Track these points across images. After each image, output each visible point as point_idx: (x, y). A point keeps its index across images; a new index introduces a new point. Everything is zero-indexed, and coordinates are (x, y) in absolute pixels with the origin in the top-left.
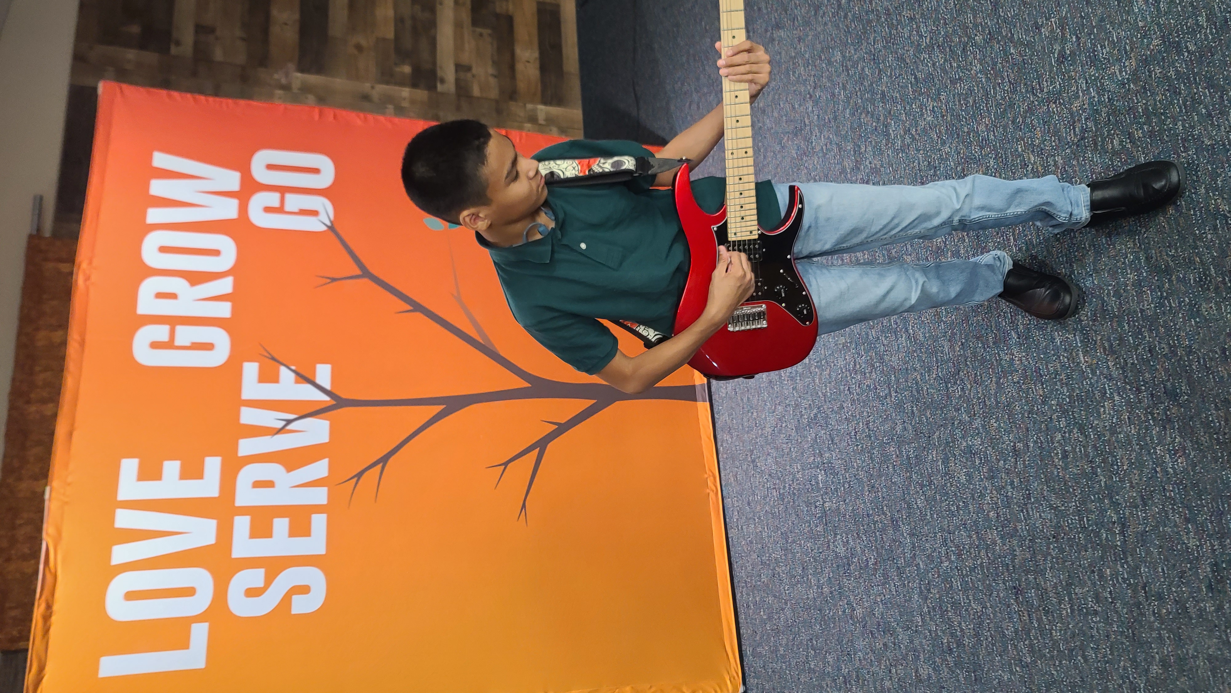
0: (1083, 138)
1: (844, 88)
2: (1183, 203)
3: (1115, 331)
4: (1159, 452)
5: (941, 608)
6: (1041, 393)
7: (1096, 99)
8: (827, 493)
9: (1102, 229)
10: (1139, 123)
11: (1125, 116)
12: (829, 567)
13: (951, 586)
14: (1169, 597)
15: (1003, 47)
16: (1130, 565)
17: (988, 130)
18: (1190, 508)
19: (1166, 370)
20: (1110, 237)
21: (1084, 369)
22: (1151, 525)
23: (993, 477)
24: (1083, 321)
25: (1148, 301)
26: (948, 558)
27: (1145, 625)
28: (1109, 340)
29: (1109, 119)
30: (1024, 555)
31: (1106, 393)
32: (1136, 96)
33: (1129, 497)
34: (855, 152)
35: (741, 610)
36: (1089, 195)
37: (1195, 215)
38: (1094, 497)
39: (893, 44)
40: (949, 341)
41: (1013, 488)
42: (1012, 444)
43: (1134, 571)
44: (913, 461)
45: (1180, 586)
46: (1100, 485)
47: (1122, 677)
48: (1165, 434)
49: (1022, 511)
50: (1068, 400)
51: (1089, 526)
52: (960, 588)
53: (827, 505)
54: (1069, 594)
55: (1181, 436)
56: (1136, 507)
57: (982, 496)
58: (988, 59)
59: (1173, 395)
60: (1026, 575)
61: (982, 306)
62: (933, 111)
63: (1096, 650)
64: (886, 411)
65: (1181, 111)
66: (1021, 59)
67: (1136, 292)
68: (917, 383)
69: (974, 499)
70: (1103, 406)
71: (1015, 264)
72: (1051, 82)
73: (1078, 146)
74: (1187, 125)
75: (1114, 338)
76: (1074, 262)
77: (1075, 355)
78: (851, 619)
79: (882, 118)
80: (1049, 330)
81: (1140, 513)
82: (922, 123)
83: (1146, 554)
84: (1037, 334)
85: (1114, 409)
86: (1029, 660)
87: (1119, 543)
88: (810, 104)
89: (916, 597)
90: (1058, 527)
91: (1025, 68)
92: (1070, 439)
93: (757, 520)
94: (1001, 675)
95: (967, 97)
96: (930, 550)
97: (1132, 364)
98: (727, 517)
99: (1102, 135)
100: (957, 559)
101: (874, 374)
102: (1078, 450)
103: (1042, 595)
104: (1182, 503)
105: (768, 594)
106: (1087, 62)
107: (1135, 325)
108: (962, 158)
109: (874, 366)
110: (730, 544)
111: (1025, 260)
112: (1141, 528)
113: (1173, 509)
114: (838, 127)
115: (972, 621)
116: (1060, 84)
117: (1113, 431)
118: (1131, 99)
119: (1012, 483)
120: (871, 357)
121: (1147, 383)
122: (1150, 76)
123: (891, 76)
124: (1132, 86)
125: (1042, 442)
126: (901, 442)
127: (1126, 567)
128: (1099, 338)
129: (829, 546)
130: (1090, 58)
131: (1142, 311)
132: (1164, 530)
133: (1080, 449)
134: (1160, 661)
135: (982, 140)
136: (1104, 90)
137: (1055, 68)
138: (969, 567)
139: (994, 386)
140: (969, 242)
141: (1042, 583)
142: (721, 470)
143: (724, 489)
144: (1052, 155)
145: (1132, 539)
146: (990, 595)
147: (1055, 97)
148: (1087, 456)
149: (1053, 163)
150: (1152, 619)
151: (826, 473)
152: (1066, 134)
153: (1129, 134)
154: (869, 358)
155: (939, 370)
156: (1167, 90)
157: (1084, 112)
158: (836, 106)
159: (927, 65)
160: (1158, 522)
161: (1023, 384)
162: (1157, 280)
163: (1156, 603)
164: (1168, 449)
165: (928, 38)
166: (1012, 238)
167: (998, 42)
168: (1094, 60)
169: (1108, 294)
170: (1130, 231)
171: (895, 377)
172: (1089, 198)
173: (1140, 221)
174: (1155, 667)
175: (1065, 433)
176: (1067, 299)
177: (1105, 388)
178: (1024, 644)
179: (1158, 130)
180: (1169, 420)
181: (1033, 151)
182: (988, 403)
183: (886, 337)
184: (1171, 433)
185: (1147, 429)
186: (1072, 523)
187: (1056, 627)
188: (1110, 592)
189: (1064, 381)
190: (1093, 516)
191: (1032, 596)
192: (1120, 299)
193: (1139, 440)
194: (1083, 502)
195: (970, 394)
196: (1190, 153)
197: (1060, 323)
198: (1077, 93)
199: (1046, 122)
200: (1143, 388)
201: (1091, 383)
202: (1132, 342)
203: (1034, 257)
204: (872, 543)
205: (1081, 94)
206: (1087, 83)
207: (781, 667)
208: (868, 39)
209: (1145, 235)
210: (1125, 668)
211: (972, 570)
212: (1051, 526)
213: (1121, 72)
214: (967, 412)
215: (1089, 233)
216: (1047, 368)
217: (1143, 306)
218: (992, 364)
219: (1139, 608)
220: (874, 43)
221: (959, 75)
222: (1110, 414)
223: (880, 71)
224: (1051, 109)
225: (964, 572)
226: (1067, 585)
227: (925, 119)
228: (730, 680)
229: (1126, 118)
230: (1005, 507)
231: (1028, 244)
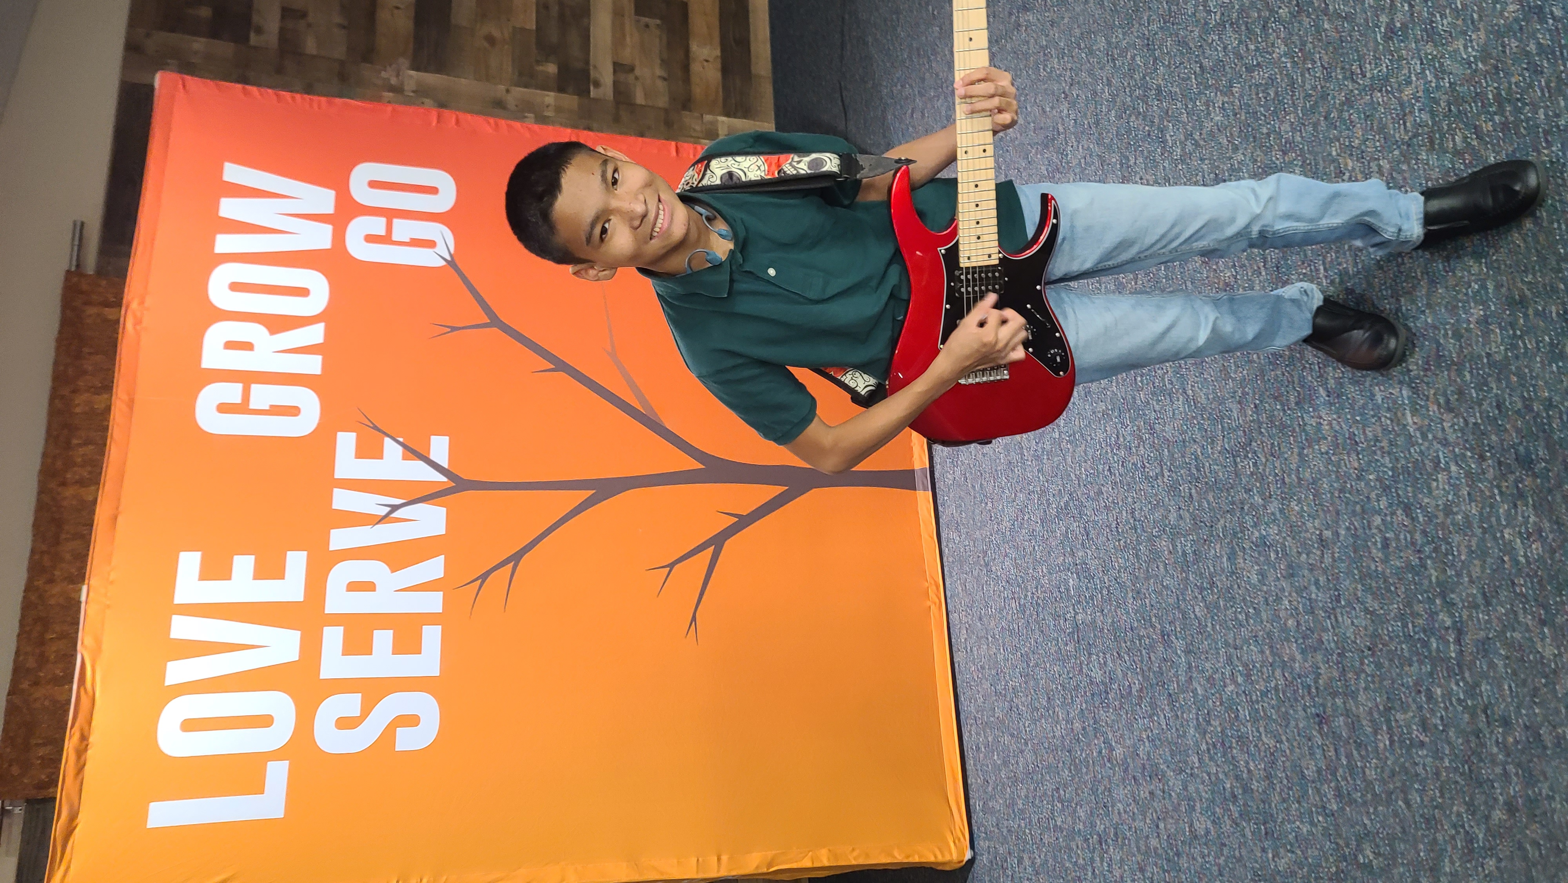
0: (1416, 135)
1: (1109, 84)
2: (1544, 214)
3: (1452, 382)
4: (1506, 536)
5: (1223, 744)
6: (1356, 465)
7: (1433, 85)
8: (1079, 602)
9: (1438, 252)
10: (1488, 112)
11: (1470, 105)
12: (1082, 696)
13: (1237, 717)
14: (1518, 721)
15: (1314, 21)
16: (1468, 682)
17: (1293, 130)
18: (1546, 607)
19: (1518, 431)
20: (1448, 261)
21: (1412, 434)
22: (1495, 631)
23: (1292, 575)
24: (1411, 371)
25: (1496, 342)
26: (1234, 681)
27: (1486, 757)
28: (1445, 394)
29: (1450, 110)
30: (1331, 673)
31: (1440, 462)
32: (1485, 78)
33: (1468, 595)
34: (1121, 164)
35: (969, 754)
36: (1422, 205)
37: (1560, 228)
38: (1422, 596)
39: (1173, 24)
40: (1240, 403)
41: (1318, 589)
42: (1318, 532)
43: (1472, 690)
44: (1191, 558)
45: (1532, 707)
46: (1430, 581)
47: (1454, 826)
48: (1516, 512)
49: (1329, 618)
50: (1390, 473)
51: (1415, 633)
52: (1248, 718)
53: (1079, 617)
54: (1388, 721)
55: (1536, 515)
56: (1476, 607)
57: (1278, 599)
58: (1295, 38)
59: (1526, 462)
60: (1333, 699)
61: (1281, 357)
62: (1223, 108)
63: (1422, 792)
64: (1156, 495)
65: (1543, 94)
66: (1337, 36)
67: (1481, 331)
68: (1196, 459)
69: (1268, 604)
70: (1436, 480)
71: (1326, 300)
72: (1376, 64)
73: (1409, 146)
74: (1551, 113)
75: (1452, 391)
76: (1401, 296)
77: (1399, 414)
78: (1109, 761)
79: (1156, 120)
80: (1367, 384)
81: (1481, 616)
82: (1208, 125)
83: (1489, 668)
84: (1351, 390)
85: (1449, 482)
86: (1335, 807)
87: (1453, 655)
88: (1064, 106)
89: (1192, 731)
90: (1375, 636)
91: (1343, 48)
92: (1392, 523)
93: (990, 639)
94: (1298, 827)
95: (1267, 89)
96: (1210, 671)
97: (1475, 424)
98: (953, 637)
99: (1440, 130)
100: (1245, 681)
101: (1142, 448)
102: (1402, 537)
103: (1353, 723)
104: (1536, 600)
105: (1003, 732)
106: (1422, 37)
107: (1479, 374)
108: (1259, 167)
109: (1141, 438)
110: (957, 670)
111: (1338, 295)
112: (1482, 634)
113: (1524, 608)
114: (1100, 134)
115: (1262, 759)
116: (1387, 67)
117: (1448, 511)
118: (1480, 82)
119: (1317, 582)
120: (1138, 427)
121: (1493, 448)
122: (1504, 52)
123: (1169, 66)
124: (1480, 65)
125: (1356, 529)
126: (1175, 535)
127: (1461, 684)
128: (1432, 392)
129: (1082, 669)
130: (1427, 32)
131: (1488, 355)
132: (1512, 636)
133: (1405, 536)
134: (1505, 803)
135: (1286, 143)
136: (1443, 72)
137: (1381, 47)
138: (1261, 691)
139: (1295, 459)
140: (1267, 274)
141: (1354, 708)
142: (946, 577)
143: (949, 601)
144: (1376, 159)
145: (1470, 648)
146: (1287, 726)
147: (1381, 83)
148: (1413, 544)
149: (1375, 169)
150: (1495, 750)
151: (1079, 577)
152: (1394, 130)
153: (1476, 127)
154: (1135, 428)
155: (1226, 440)
156: (1526, 69)
157: (1418, 101)
158: (1099, 107)
159: (1217, 50)
160: (1505, 625)
161: (1333, 454)
162: (1509, 315)
163: (1500, 730)
164: (1520, 532)
165: (1219, 14)
166: (1322, 268)
167: (1308, 16)
168: (1431, 35)
169: (1446, 335)
170: (1474, 252)
171: (1169, 451)
172: (1422, 210)
173: (1487, 240)
174: (1498, 812)
175: (1386, 515)
176: (1393, 343)
177: (1438, 456)
178: (1329, 787)
179: (1513, 121)
180: (1521, 495)
181: (1351, 155)
182: (1287, 480)
183: (1158, 401)
184: (1523, 511)
185: (1492, 506)
186: (1393, 631)
187: (1370, 763)
188: (1442, 718)
189: (1386, 449)
190: (1421, 621)
191: (1340, 726)
192: (1459, 341)
193: (1481, 521)
194: (1409, 604)
195: (1264, 470)
196: (1554, 149)
197: (1382, 375)
198: (1410, 77)
199: (1368, 116)
200: (1488, 454)
201: (1421, 450)
202: (1474, 395)
203: (1350, 291)
204: (1136, 665)
205: (1414, 79)
206: (1422, 64)
207: (1019, 825)
208: (1141, 18)
209: (1494, 258)
210: (1459, 815)
211: (1264, 694)
212: (1365, 635)
213: (1466, 47)
214: (1261, 494)
215: (1421, 257)
216: (1364, 433)
217: (1490, 349)
218: (1294, 431)
219: (1478, 737)
220: (1149, 24)
221: (1257, 60)
222: (1444, 489)
223: (1155, 59)
224: (1375, 99)
225: (1254, 698)
226: (1385, 709)
227: (1212, 119)
228: (954, 842)
229: (1471, 108)
230: (1307, 613)
231: (1344, 274)
